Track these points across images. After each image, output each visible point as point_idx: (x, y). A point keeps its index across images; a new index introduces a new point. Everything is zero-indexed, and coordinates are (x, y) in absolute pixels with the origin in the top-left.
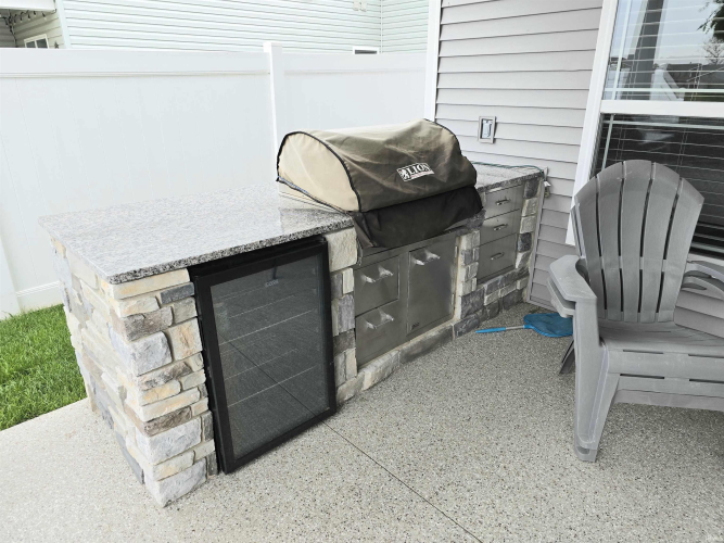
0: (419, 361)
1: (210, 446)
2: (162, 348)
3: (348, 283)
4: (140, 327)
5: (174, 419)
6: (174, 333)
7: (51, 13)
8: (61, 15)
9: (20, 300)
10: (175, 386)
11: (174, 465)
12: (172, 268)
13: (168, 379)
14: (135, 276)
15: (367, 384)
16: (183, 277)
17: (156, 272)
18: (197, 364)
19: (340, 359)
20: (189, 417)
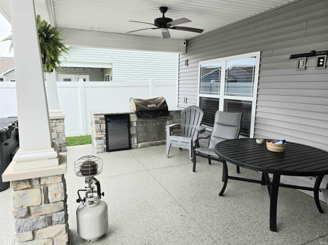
0: (154, 147)
1: (105, 146)
2: (99, 126)
3: (135, 124)
4: (97, 122)
5: (100, 139)
6: (101, 125)
7: (111, 69)
8: (113, 69)
9: (87, 133)
10: (100, 133)
11: (99, 146)
12: (102, 115)
13: (100, 132)
14: (97, 115)
15: (139, 146)
16: (104, 116)
17: (99, 115)
18: (104, 131)
19: (132, 139)
20: (102, 139)
